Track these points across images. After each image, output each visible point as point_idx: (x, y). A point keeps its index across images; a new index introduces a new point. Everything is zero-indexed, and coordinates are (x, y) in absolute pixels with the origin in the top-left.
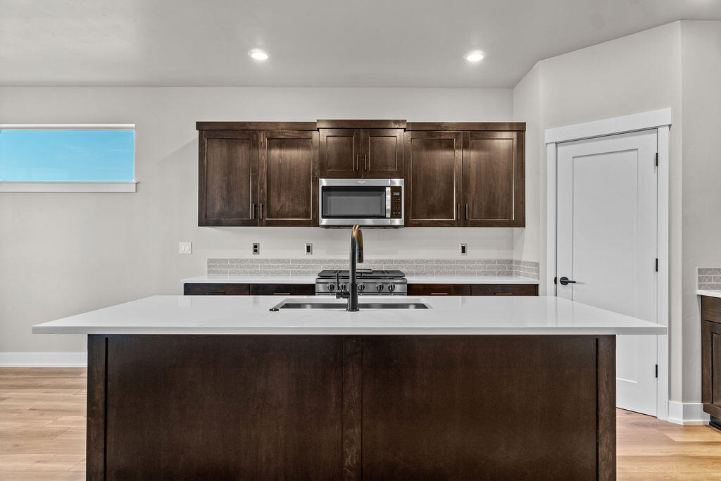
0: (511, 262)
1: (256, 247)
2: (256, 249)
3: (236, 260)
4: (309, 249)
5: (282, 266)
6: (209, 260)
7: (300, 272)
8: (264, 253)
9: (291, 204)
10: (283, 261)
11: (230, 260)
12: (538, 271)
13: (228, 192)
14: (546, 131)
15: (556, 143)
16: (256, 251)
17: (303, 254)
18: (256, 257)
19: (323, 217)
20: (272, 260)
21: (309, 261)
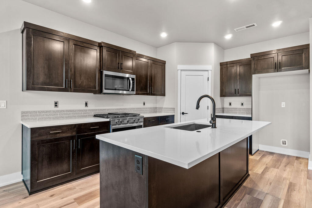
0: (156, 108)
1: (56, 103)
2: (56, 104)
3: (43, 112)
4: (86, 104)
5: (72, 113)
6: (22, 112)
7: (82, 116)
8: (61, 107)
9: (87, 81)
10: (73, 111)
11: (39, 112)
12: (174, 111)
13: (49, 70)
14: (178, 65)
15: (181, 70)
16: (56, 106)
17: (83, 107)
18: (56, 109)
19: (105, 89)
20: (66, 111)
21: (86, 110)
